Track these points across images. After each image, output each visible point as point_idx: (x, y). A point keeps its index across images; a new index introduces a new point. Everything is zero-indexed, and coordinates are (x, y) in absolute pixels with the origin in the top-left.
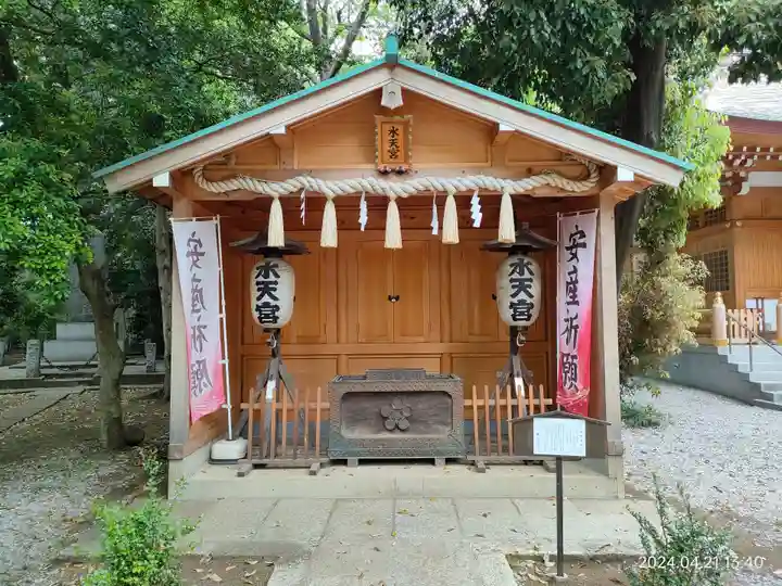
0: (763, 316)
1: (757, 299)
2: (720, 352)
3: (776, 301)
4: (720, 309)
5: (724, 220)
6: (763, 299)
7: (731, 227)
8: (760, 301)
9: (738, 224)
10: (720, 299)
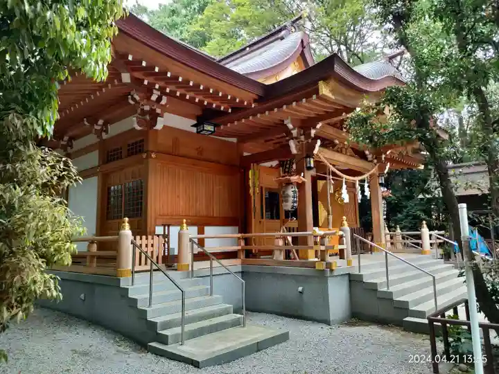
0: (168, 242)
1: (164, 226)
2: (122, 285)
3: (179, 228)
4: (127, 236)
5: (141, 151)
6: (169, 226)
7: (147, 157)
8: (167, 228)
9: (153, 156)
10: (127, 226)
